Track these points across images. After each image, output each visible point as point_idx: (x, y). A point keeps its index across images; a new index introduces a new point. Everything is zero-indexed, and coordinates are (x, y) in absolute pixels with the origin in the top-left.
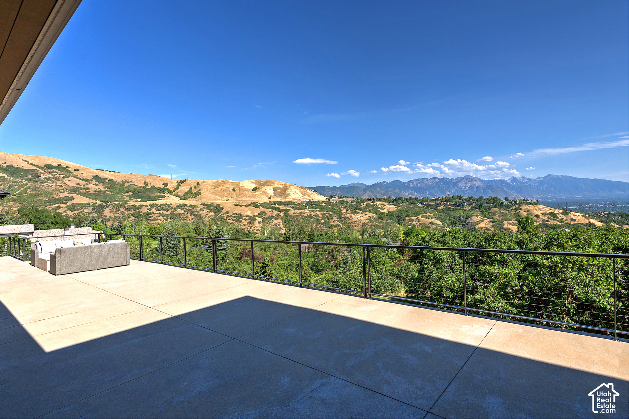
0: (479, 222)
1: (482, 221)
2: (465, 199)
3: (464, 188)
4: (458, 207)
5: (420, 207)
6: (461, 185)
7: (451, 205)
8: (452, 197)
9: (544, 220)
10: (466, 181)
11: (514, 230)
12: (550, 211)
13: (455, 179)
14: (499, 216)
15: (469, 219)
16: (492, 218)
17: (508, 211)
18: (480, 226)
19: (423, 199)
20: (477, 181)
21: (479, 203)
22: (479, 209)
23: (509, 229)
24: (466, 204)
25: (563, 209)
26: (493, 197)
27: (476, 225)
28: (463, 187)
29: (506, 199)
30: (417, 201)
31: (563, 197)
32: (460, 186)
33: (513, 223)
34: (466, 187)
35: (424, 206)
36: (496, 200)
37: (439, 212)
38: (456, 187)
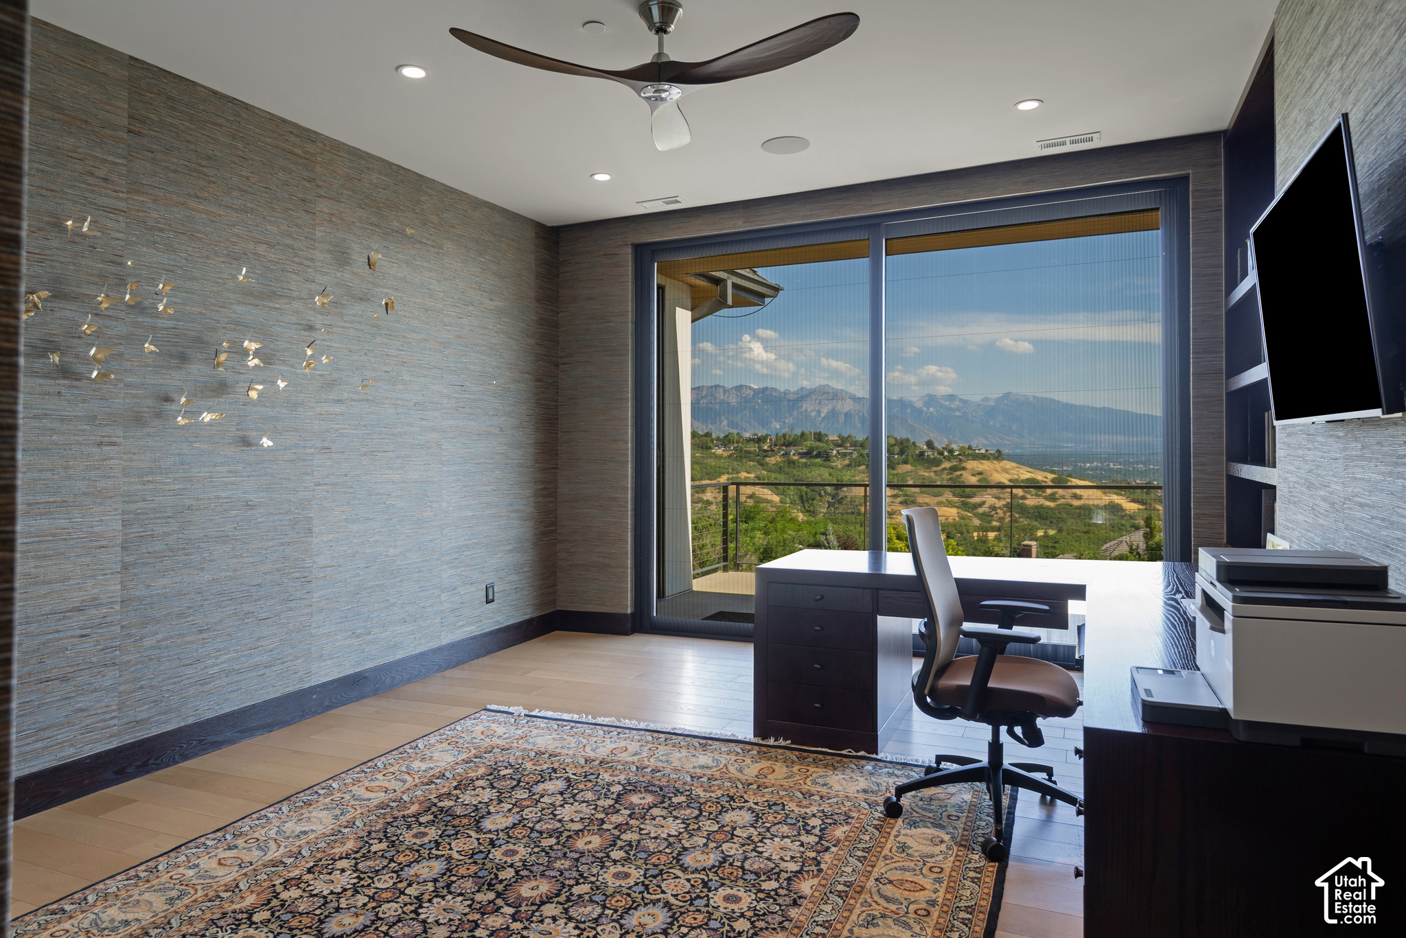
2: (832, 441)
3: (813, 414)
4: (816, 461)
5: (720, 457)
6: (808, 406)
7: (799, 454)
8: (799, 434)
10: (820, 398)
11: (951, 517)
12: (1030, 477)
13: (793, 393)
17: (935, 472)
19: (727, 436)
24: (835, 452)
25: (1052, 472)
26: (898, 438)
28: (812, 411)
29: (930, 444)
30: (713, 442)
31: (1038, 444)
32: (807, 411)
33: (947, 500)
34: (819, 412)
35: (730, 456)
36: (907, 447)
37: (769, 471)
38: (795, 412)
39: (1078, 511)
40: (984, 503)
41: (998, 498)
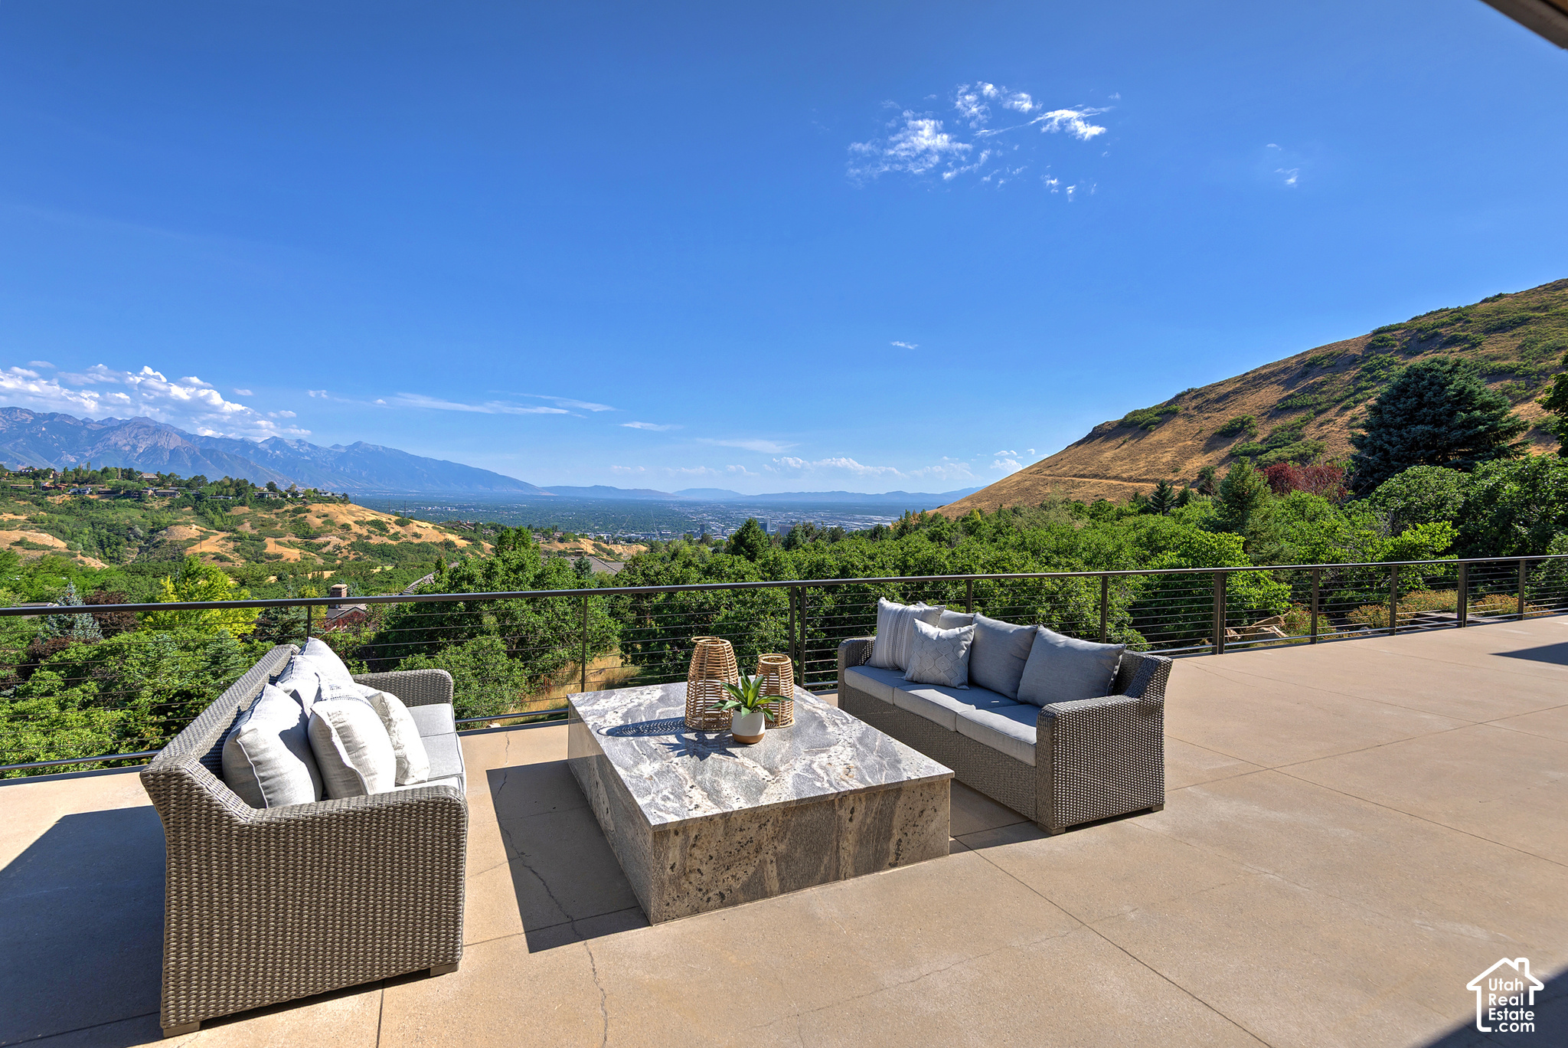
0: (194, 539)
1: (202, 539)
2: (148, 480)
3: (127, 448)
4: (124, 501)
6: (118, 439)
7: (99, 493)
8: (100, 470)
9: (359, 536)
10: (135, 431)
11: (292, 558)
12: (373, 518)
13: (97, 423)
14: (251, 526)
15: (164, 532)
16: (234, 531)
17: (276, 514)
18: (199, 550)
20: (174, 435)
21: (194, 492)
22: (195, 508)
23: (279, 556)
24: (150, 492)
25: (396, 514)
26: (235, 479)
27: (185, 548)
28: (125, 445)
29: (271, 487)
31: (386, 489)
32: (116, 444)
33: (289, 541)
34: (134, 447)
36: (245, 489)
37: (52, 513)
38: (99, 445)
39: (417, 548)
40: (329, 543)
41: (343, 539)
